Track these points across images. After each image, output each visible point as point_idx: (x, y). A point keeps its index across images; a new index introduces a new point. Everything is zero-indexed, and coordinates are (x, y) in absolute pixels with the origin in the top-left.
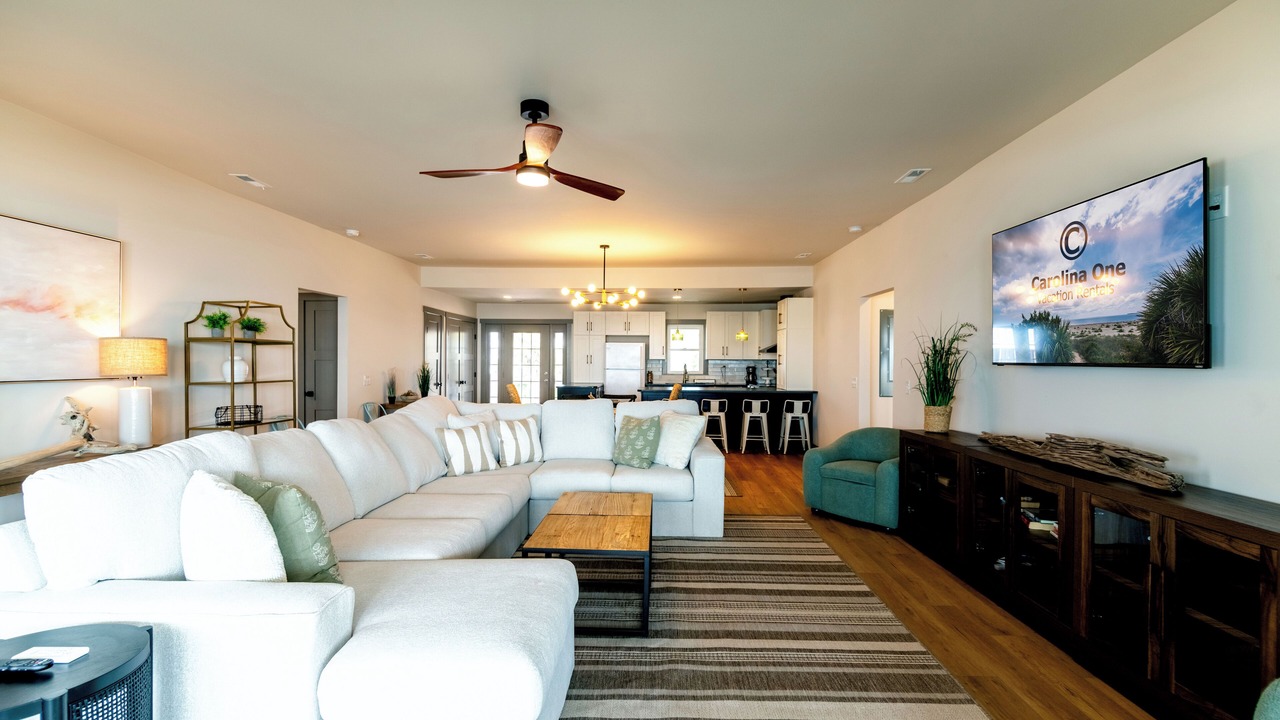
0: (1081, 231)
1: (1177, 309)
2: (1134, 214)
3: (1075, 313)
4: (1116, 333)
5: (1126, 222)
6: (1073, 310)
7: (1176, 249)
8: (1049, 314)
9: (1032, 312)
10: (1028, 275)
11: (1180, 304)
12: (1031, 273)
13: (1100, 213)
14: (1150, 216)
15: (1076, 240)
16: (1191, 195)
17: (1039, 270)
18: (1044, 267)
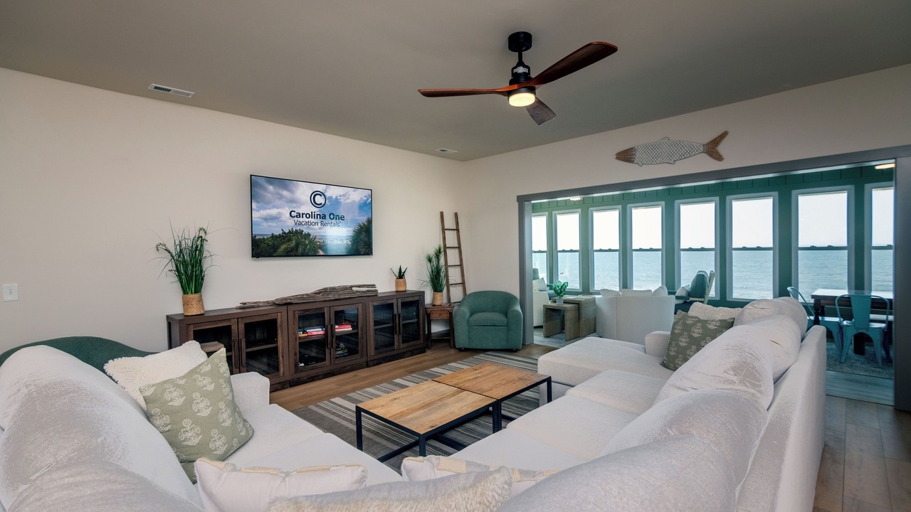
0: (323, 196)
1: (363, 236)
2: (348, 198)
3: (320, 232)
4: (341, 243)
5: (345, 200)
6: (318, 231)
7: (364, 216)
8: (302, 231)
9: (290, 229)
10: (287, 208)
11: (364, 234)
12: (290, 208)
13: (333, 192)
14: (354, 202)
15: (319, 200)
16: (368, 200)
17: (295, 207)
18: (300, 207)
